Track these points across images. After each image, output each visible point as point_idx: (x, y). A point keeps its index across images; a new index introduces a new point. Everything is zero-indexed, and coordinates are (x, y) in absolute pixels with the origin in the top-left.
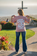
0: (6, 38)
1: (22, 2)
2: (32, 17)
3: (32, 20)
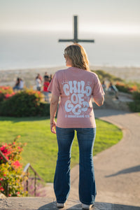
0: (12, 151)
1: (76, 18)
2: (111, 74)
3: (111, 86)
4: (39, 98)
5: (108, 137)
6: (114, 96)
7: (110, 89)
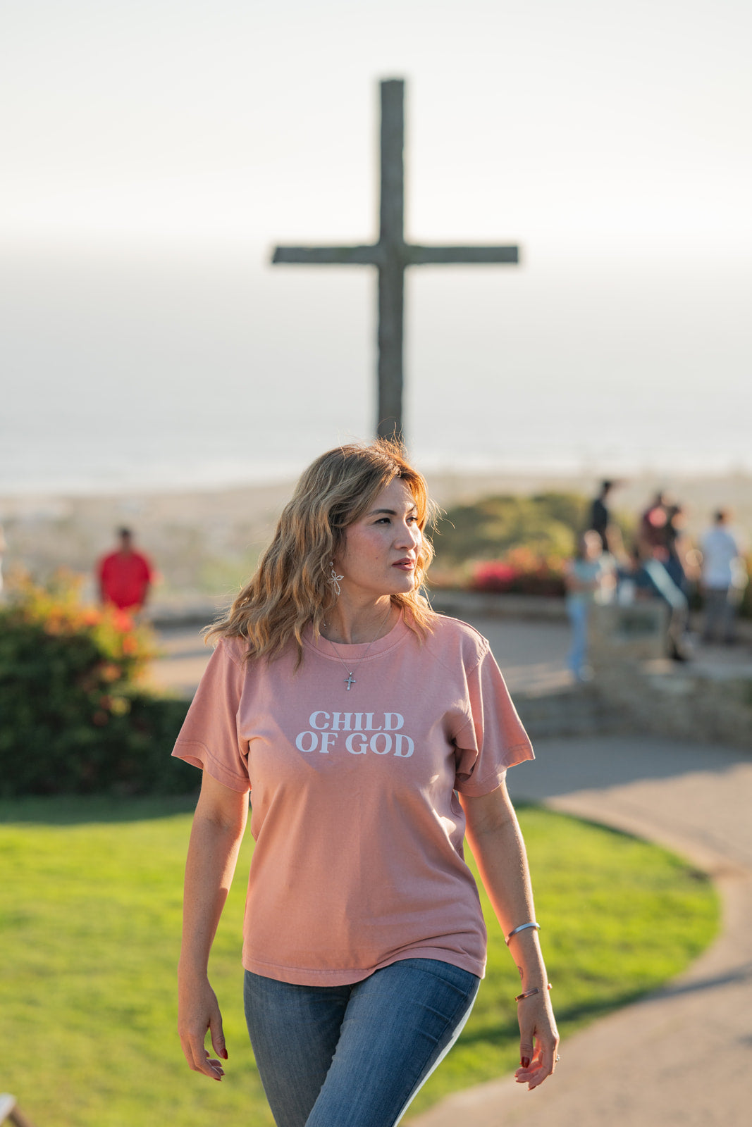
4: (126, 663)
5: (611, 929)
6: (657, 643)
7: (628, 592)
